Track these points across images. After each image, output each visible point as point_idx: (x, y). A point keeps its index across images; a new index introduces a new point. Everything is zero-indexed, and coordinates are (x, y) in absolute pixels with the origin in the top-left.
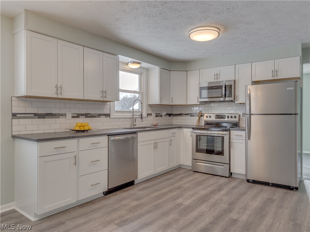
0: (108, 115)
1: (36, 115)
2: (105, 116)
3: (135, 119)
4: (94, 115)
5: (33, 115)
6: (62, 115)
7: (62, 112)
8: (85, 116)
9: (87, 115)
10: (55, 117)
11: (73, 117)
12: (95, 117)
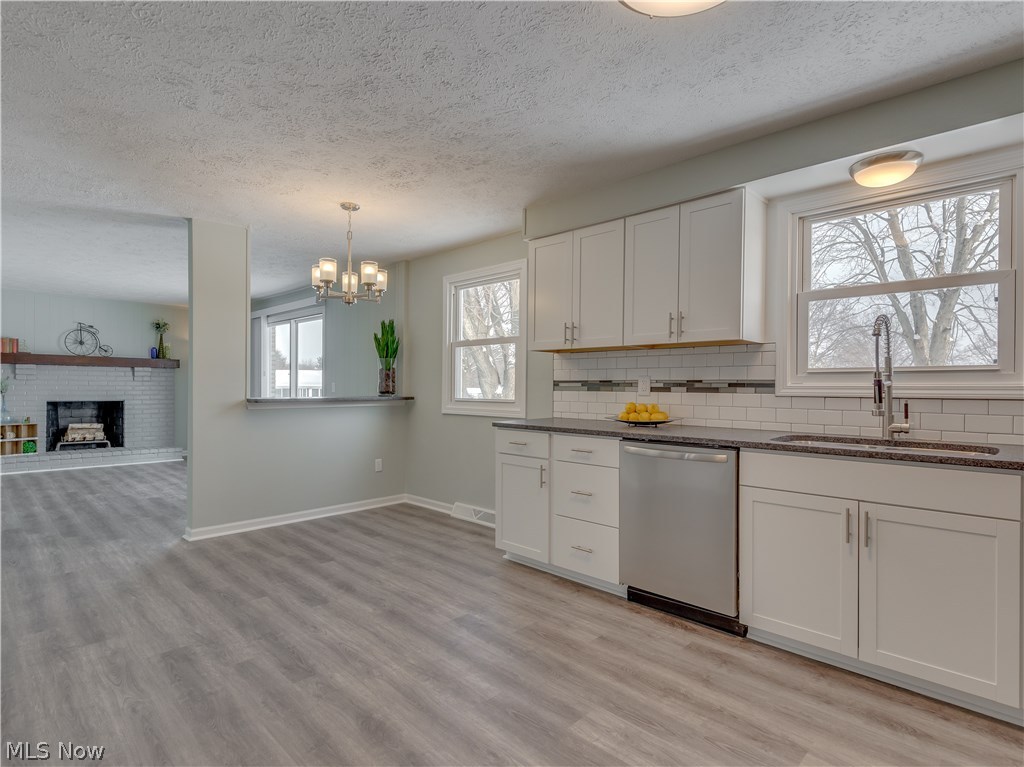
0: (768, 386)
1: (584, 383)
2: (753, 389)
3: (906, 405)
4: (713, 386)
5: (580, 384)
6: (631, 385)
7: (630, 378)
8: (685, 388)
9: (691, 386)
10: (618, 388)
11: (653, 389)
12: (716, 390)
